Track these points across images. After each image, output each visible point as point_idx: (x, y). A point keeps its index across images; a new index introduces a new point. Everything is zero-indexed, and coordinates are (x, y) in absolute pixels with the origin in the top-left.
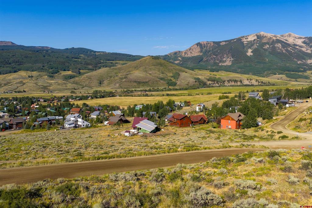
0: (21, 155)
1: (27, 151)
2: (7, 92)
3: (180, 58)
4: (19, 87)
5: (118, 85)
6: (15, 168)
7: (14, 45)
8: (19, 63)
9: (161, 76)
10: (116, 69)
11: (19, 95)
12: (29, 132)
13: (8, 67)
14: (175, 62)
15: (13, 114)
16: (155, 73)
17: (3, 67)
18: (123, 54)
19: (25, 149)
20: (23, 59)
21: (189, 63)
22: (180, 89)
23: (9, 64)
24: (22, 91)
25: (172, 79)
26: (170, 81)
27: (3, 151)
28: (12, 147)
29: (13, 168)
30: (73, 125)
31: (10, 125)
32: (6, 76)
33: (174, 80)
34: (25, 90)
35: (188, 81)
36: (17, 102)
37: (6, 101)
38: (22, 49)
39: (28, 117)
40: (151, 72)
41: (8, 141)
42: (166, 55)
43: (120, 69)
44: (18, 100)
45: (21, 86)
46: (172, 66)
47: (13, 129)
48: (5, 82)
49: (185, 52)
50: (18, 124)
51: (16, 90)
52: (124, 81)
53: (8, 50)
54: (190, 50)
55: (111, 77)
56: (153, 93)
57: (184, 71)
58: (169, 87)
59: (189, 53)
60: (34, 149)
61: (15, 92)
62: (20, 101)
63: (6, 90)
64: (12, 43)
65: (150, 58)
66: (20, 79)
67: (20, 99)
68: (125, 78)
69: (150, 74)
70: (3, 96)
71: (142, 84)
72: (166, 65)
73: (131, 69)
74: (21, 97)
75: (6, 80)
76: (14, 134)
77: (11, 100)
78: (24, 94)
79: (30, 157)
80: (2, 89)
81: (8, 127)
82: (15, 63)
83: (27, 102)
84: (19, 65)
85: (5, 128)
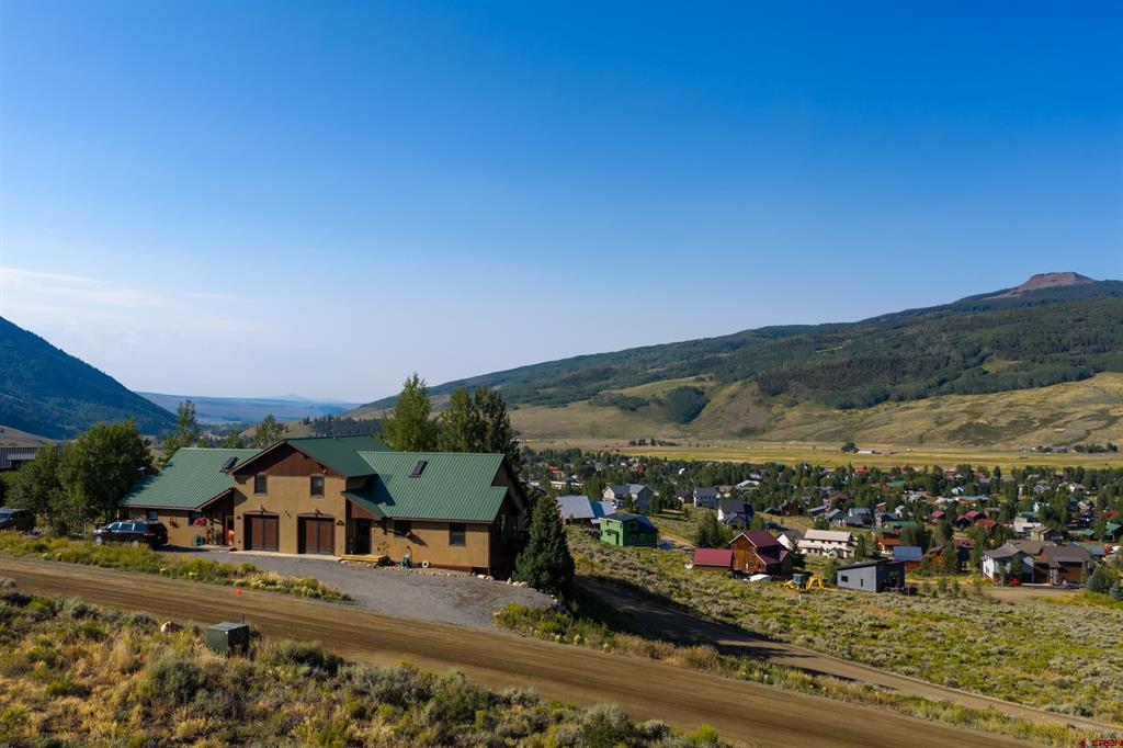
0: (1040, 683)
1: (1067, 678)
2: (1048, 450)
4: (1093, 433)
7: (1084, 282)
8: (1100, 345)
11: (1091, 463)
12: (1104, 604)
13: (1058, 360)
15: (1061, 528)
17: (1041, 362)
19: (1063, 666)
20: (1112, 331)
23: (1062, 351)
24: (1105, 446)
27: (988, 654)
28: (1021, 650)
31: (1037, 568)
32: (1050, 393)
34: (1114, 443)
36: (1081, 486)
37: (1042, 481)
38: (1112, 293)
39: (1116, 548)
41: (1015, 624)
44: (1086, 479)
45: (1102, 428)
47: (1047, 585)
48: (1046, 415)
50: (1067, 569)
51: (1081, 443)
53: (1062, 302)
60: (1095, 674)
61: (1079, 449)
62: (1093, 484)
63: (1048, 440)
64: (1077, 276)
66: (1097, 403)
67: (1094, 476)
70: (1033, 461)
74: (1099, 468)
75: (1048, 406)
76: (1049, 601)
77: (1061, 477)
78: (1111, 460)
79: (1070, 700)
80: (1034, 439)
81: (1030, 575)
82: (1083, 344)
83: (1117, 489)
84: (1098, 351)
85: (1019, 575)
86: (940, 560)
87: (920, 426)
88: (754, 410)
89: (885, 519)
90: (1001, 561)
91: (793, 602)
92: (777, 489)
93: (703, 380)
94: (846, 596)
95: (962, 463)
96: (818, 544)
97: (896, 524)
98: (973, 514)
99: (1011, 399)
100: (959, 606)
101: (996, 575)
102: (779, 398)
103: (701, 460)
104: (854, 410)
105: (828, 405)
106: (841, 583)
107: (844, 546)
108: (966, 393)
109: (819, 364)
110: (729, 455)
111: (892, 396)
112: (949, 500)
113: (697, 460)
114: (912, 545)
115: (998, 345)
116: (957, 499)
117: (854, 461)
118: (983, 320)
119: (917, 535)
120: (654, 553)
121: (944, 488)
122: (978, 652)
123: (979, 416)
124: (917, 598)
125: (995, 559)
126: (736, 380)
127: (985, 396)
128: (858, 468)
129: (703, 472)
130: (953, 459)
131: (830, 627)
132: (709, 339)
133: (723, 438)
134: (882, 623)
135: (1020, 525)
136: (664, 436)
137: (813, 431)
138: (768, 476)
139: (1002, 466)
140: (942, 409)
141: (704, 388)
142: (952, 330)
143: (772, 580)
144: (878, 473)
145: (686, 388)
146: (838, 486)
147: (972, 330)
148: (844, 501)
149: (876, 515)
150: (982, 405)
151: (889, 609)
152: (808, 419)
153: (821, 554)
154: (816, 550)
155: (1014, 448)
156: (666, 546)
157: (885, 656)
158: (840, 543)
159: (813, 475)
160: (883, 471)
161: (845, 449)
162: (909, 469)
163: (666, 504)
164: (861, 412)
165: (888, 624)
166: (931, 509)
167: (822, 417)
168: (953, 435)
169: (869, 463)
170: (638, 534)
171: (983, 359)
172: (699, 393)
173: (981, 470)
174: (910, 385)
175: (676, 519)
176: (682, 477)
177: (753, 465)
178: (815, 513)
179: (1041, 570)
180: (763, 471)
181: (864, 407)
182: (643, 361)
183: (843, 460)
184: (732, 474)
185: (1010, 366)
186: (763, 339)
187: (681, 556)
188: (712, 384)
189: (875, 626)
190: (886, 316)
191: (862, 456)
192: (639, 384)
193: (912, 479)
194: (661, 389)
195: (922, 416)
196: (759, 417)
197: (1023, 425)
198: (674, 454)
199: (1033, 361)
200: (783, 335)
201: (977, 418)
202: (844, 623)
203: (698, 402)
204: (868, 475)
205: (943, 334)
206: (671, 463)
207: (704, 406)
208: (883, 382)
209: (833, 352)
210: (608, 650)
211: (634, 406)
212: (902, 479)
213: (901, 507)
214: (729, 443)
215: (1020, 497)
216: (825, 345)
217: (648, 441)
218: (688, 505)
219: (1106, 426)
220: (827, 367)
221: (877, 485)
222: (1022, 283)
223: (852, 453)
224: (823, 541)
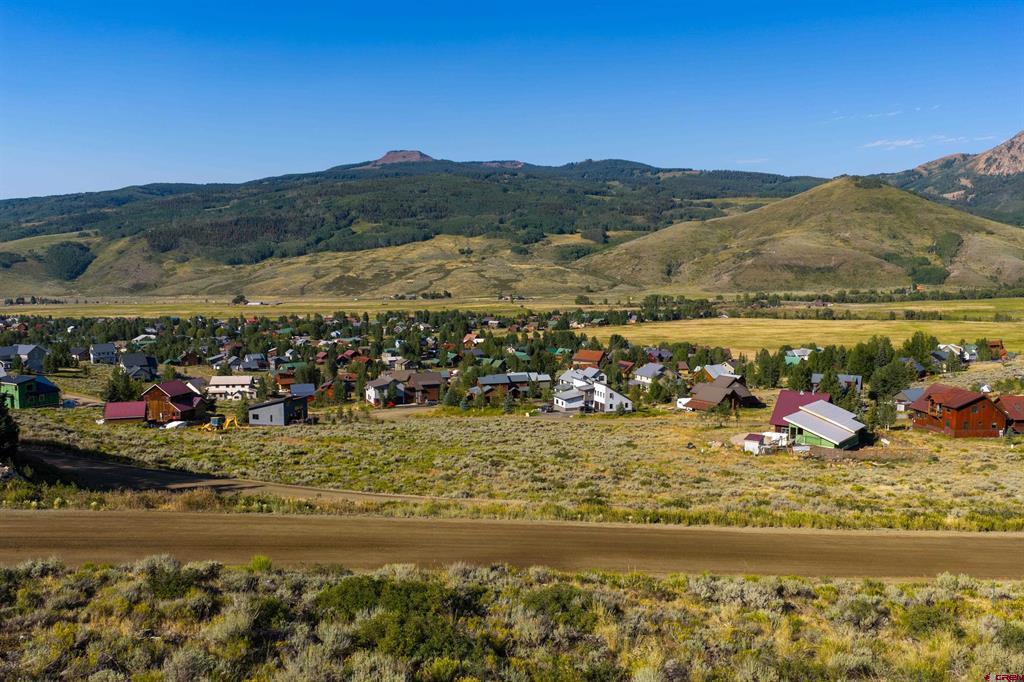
0: (432, 480)
1: (450, 472)
2: (403, 297)
3: (964, 182)
4: (434, 283)
5: (726, 278)
6: (416, 519)
7: (426, 160)
8: (438, 212)
9: (889, 246)
10: (722, 226)
11: (434, 307)
12: (457, 414)
13: (408, 223)
14: (945, 196)
15: (417, 359)
16: (865, 237)
17: (396, 225)
18: (750, 174)
19: (444, 464)
20: (447, 201)
21: (1006, 197)
22: (963, 297)
23: (412, 216)
24: (442, 293)
25: (931, 257)
26: (921, 264)
27: (389, 463)
28: (412, 456)
29: (412, 519)
30: (580, 404)
31: (407, 392)
32: (403, 251)
33: (938, 262)
34: (449, 291)
35: (995, 267)
36: (428, 325)
37: (400, 323)
38: (447, 170)
39: (455, 372)
40: (847, 235)
41: (400, 437)
42: (909, 173)
43: (735, 225)
44: (431, 320)
45: (440, 279)
46: (931, 211)
47: (414, 404)
48: (400, 269)
49: (988, 160)
50: (428, 390)
51: (426, 291)
52: (749, 266)
53: (411, 175)
54: (1009, 149)
55: (705, 251)
56: (854, 308)
57: (979, 229)
58: (915, 287)
59: (1006, 162)
60: (466, 466)
61: (425, 296)
62: (436, 323)
63: (402, 289)
64: (421, 155)
65: (847, 186)
66: (436, 259)
67: (437, 317)
68: (753, 254)
69: (845, 240)
70: (393, 306)
71: (812, 277)
72: (907, 207)
73: (774, 224)
74: (439, 311)
75: (402, 262)
76: (418, 417)
77: (413, 319)
78: (448, 304)
79: (456, 489)
80: (391, 289)
81: (401, 398)
82: (427, 212)
83: (452, 326)
84: (437, 217)
85: (395, 398)
86: (331, 393)
87: (301, 279)
88: (145, 266)
89: (278, 362)
90: (380, 389)
91: (217, 443)
92: (174, 341)
93: (88, 235)
94: (261, 431)
95: (337, 311)
96: (222, 389)
97: (289, 365)
98: (350, 352)
99: (374, 256)
100: (356, 428)
101: (377, 401)
102: (170, 254)
103: (91, 317)
104: (242, 266)
105: (218, 260)
106: (252, 421)
107: (246, 389)
108: (339, 250)
109: (208, 222)
110: (121, 311)
111: (276, 252)
112: (330, 342)
113: (86, 317)
114: (305, 382)
115: (363, 210)
116: (336, 341)
117: (245, 312)
118: (350, 187)
119: (310, 374)
120: (59, 412)
121: (324, 332)
122: (381, 462)
123: (349, 269)
124: (320, 426)
125: (375, 388)
126: (124, 236)
127: (354, 253)
128: (249, 318)
129: (95, 329)
130: (331, 308)
131: (257, 460)
132: (91, 194)
133: (113, 294)
134: (300, 450)
135: (387, 358)
136: (47, 294)
137: (205, 285)
138: (164, 329)
139: (369, 311)
140: (320, 264)
141: (89, 244)
142: (326, 194)
143: (188, 425)
144: (267, 321)
145: (68, 243)
146: (232, 335)
147: (342, 196)
148: (240, 348)
149: (269, 359)
150: (351, 260)
151: (301, 438)
152: (199, 274)
153: (226, 397)
154: (221, 394)
155: (377, 296)
156: (70, 404)
157: (311, 478)
158: (243, 386)
159: (209, 327)
160: (272, 320)
161: (236, 302)
162: (294, 317)
163: (60, 363)
164: (249, 268)
165: (305, 450)
166: (316, 351)
167: (212, 271)
168: (328, 287)
169: (259, 314)
170: (37, 394)
171: (351, 221)
172: (84, 248)
173: (354, 316)
174: (292, 243)
175: (74, 377)
176: (72, 335)
177: (147, 320)
178: (214, 362)
179: (409, 393)
180: (158, 326)
181: (251, 263)
182: (16, 214)
183: (234, 312)
184: (126, 329)
185: (373, 228)
186: (151, 196)
187: (89, 412)
188: (98, 240)
189: (295, 454)
190: (268, 179)
191: (251, 307)
192: (12, 240)
193: (297, 325)
194: (40, 244)
195: (302, 271)
196: (150, 273)
197: (383, 277)
198: (59, 312)
199: (391, 224)
200: (171, 192)
201: (349, 272)
202: (268, 455)
203: (82, 258)
204: (258, 324)
205: (318, 198)
206: (57, 321)
207: (91, 262)
208: (267, 240)
209: (220, 211)
210: (97, 508)
211: (7, 262)
212: (289, 327)
213: (291, 351)
214: (120, 299)
215: (385, 337)
216: (213, 204)
217: (28, 299)
218: (83, 363)
219: (442, 278)
220: (217, 224)
221: (268, 332)
222: (381, 157)
223: (242, 305)
224: (228, 386)
